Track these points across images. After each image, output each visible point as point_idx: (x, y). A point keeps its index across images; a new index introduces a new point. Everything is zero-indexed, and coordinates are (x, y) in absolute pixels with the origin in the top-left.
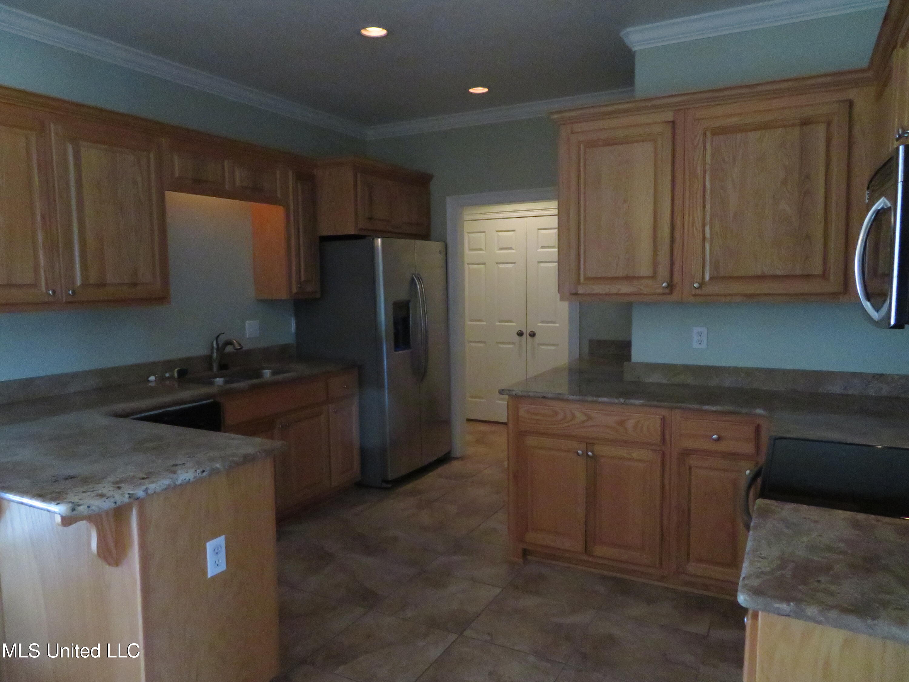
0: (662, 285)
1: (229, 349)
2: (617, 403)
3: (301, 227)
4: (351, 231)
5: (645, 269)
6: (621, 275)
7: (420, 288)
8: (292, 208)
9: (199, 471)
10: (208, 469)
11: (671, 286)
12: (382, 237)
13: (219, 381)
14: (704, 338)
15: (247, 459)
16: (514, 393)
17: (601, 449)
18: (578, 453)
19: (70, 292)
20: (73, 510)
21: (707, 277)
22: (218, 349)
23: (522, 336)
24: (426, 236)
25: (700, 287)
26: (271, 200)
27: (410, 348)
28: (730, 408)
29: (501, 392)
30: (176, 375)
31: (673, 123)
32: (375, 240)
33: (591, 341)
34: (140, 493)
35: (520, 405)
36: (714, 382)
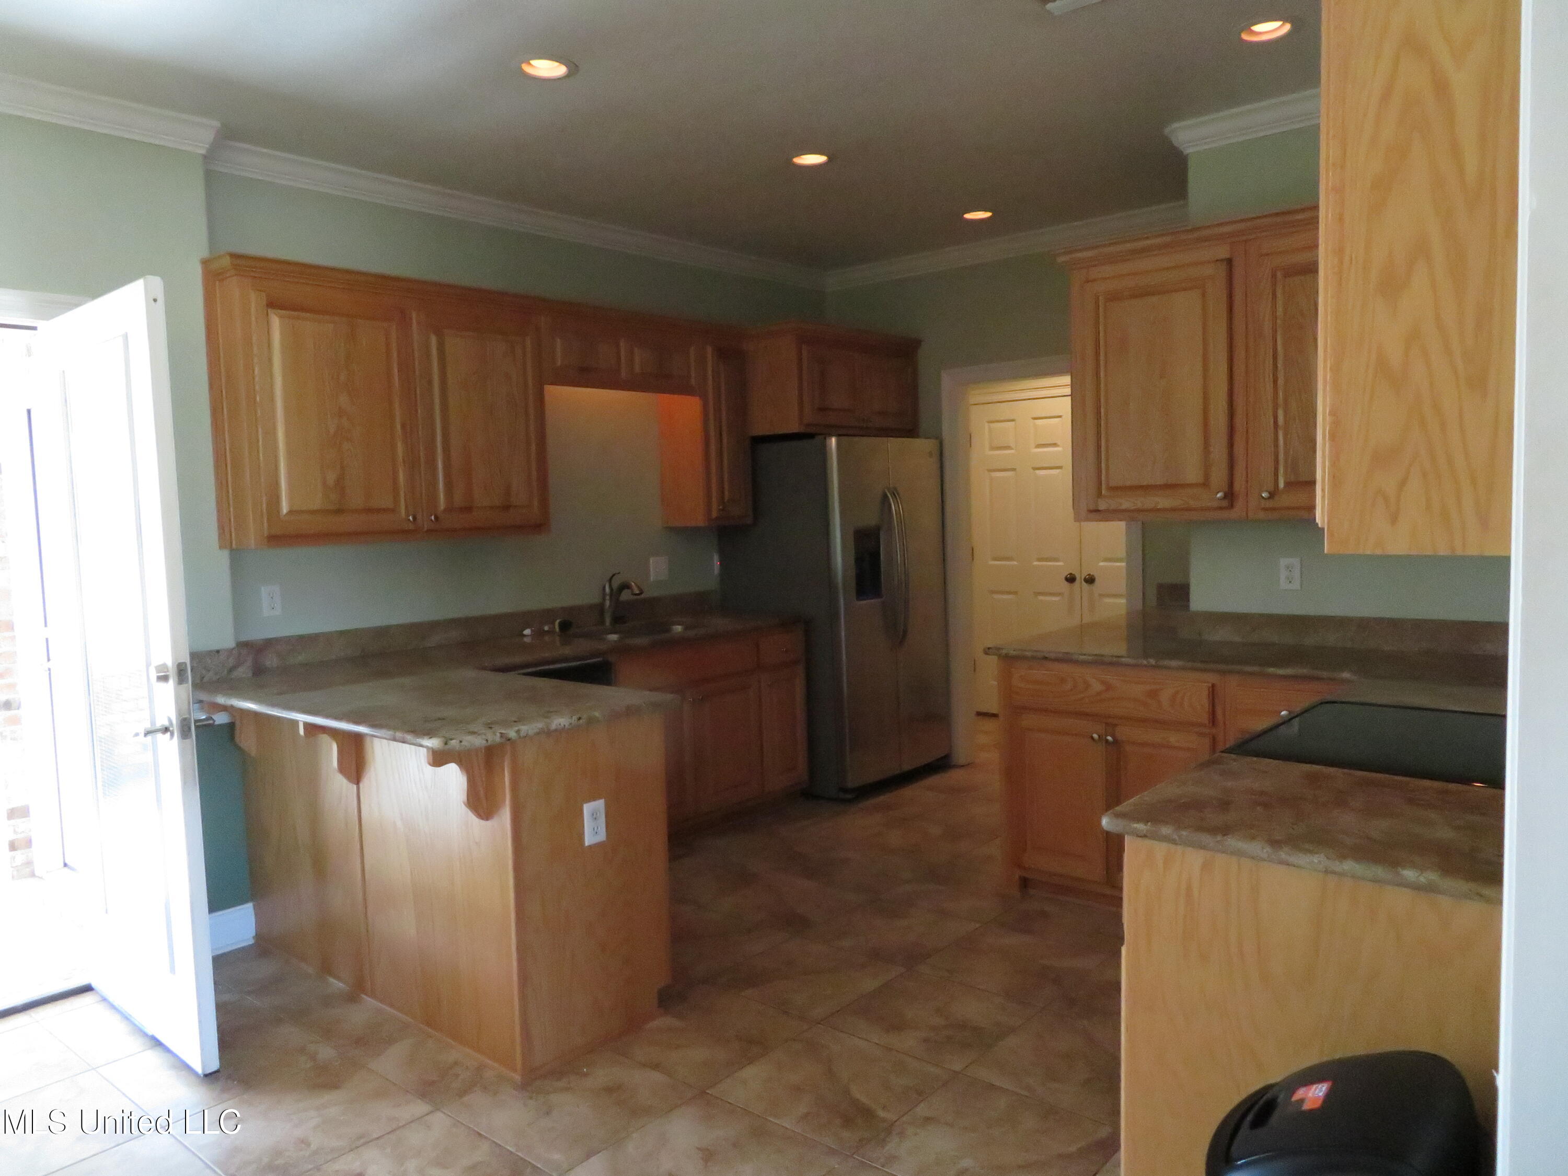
0: (1217, 495)
1: (625, 596)
2: (1145, 666)
3: (724, 423)
4: (793, 427)
5: (1192, 474)
6: (1160, 481)
7: (895, 510)
8: (711, 396)
9: (575, 718)
10: (585, 716)
11: (1230, 496)
12: (839, 436)
13: (614, 637)
14: (1297, 573)
15: (630, 712)
16: (1004, 652)
17: (1125, 732)
18: (1092, 738)
19: (433, 518)
20: (446, 744)
21: (1281, 485)
22: (611, 595)
23: (1074, 583)
24: (911, 431)
25: (1272, 495)
26: (683, 389)
27: (882, 597)
28: (1304, 671)
29: (988, 651)
30: (557, 628)
31: (1229, 262)
32: (828, 440)
33: (1160, 587)
34: (512, 734)
35: (1013, 670)
36: (1310, 640)
